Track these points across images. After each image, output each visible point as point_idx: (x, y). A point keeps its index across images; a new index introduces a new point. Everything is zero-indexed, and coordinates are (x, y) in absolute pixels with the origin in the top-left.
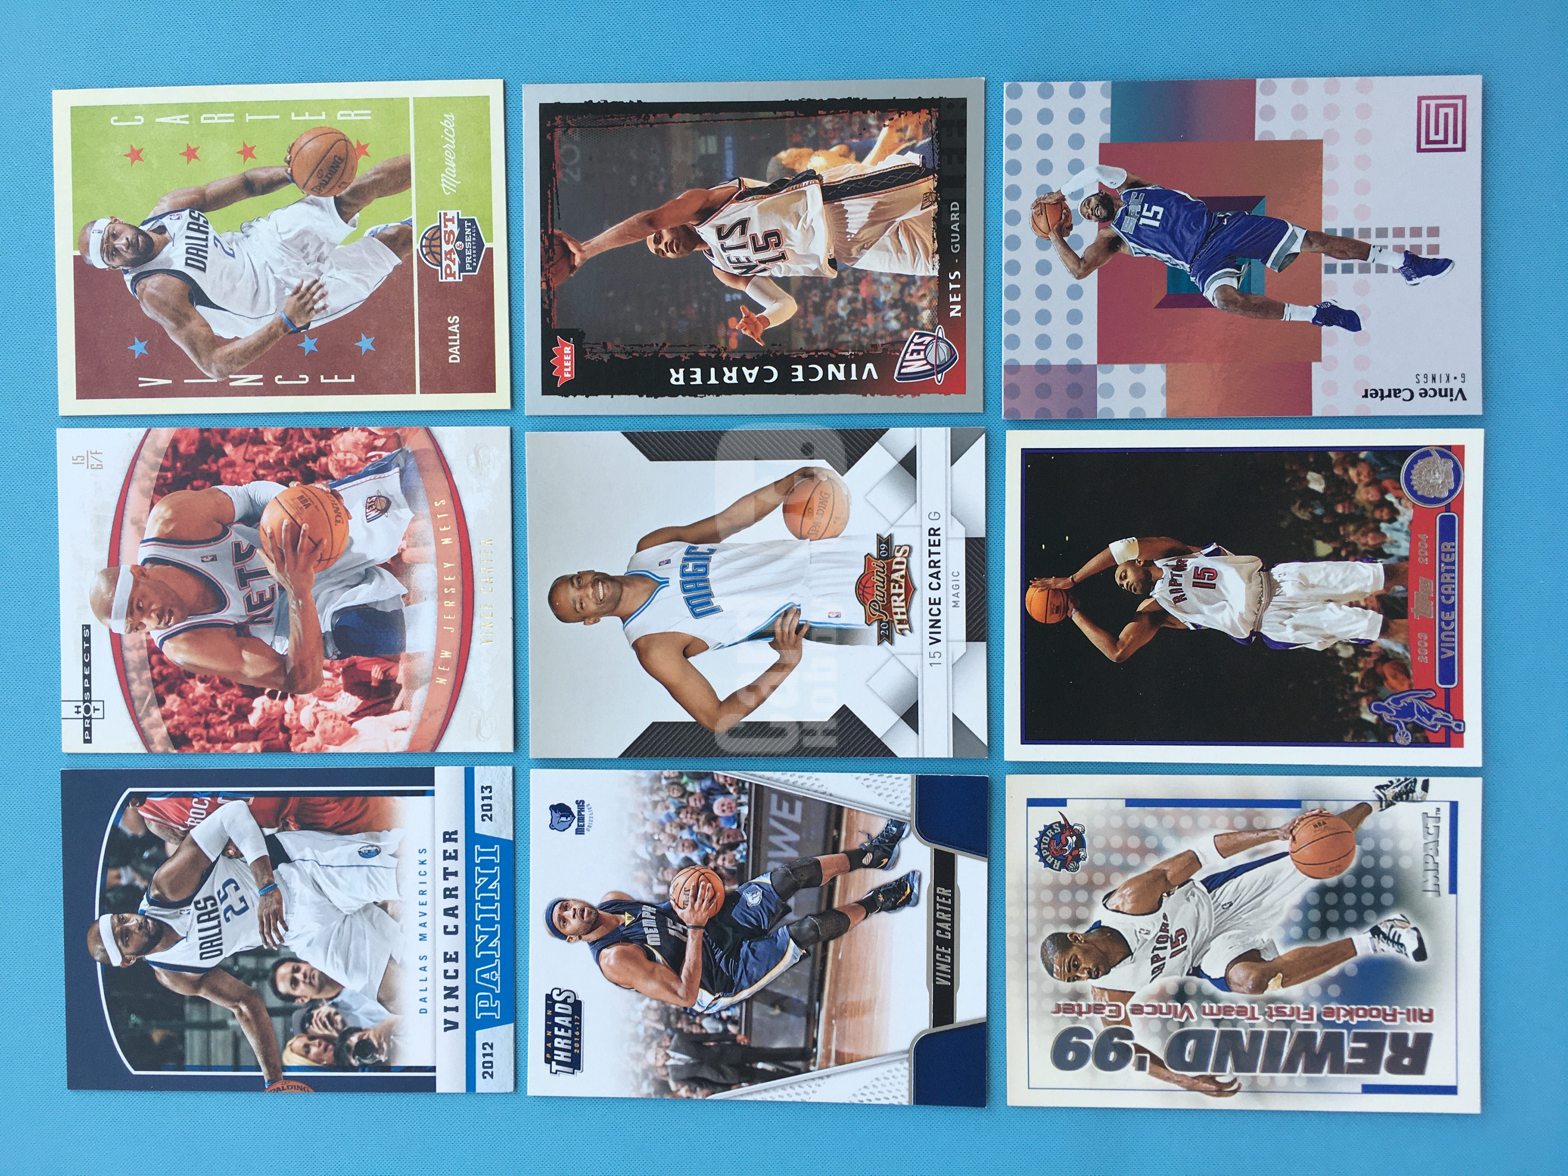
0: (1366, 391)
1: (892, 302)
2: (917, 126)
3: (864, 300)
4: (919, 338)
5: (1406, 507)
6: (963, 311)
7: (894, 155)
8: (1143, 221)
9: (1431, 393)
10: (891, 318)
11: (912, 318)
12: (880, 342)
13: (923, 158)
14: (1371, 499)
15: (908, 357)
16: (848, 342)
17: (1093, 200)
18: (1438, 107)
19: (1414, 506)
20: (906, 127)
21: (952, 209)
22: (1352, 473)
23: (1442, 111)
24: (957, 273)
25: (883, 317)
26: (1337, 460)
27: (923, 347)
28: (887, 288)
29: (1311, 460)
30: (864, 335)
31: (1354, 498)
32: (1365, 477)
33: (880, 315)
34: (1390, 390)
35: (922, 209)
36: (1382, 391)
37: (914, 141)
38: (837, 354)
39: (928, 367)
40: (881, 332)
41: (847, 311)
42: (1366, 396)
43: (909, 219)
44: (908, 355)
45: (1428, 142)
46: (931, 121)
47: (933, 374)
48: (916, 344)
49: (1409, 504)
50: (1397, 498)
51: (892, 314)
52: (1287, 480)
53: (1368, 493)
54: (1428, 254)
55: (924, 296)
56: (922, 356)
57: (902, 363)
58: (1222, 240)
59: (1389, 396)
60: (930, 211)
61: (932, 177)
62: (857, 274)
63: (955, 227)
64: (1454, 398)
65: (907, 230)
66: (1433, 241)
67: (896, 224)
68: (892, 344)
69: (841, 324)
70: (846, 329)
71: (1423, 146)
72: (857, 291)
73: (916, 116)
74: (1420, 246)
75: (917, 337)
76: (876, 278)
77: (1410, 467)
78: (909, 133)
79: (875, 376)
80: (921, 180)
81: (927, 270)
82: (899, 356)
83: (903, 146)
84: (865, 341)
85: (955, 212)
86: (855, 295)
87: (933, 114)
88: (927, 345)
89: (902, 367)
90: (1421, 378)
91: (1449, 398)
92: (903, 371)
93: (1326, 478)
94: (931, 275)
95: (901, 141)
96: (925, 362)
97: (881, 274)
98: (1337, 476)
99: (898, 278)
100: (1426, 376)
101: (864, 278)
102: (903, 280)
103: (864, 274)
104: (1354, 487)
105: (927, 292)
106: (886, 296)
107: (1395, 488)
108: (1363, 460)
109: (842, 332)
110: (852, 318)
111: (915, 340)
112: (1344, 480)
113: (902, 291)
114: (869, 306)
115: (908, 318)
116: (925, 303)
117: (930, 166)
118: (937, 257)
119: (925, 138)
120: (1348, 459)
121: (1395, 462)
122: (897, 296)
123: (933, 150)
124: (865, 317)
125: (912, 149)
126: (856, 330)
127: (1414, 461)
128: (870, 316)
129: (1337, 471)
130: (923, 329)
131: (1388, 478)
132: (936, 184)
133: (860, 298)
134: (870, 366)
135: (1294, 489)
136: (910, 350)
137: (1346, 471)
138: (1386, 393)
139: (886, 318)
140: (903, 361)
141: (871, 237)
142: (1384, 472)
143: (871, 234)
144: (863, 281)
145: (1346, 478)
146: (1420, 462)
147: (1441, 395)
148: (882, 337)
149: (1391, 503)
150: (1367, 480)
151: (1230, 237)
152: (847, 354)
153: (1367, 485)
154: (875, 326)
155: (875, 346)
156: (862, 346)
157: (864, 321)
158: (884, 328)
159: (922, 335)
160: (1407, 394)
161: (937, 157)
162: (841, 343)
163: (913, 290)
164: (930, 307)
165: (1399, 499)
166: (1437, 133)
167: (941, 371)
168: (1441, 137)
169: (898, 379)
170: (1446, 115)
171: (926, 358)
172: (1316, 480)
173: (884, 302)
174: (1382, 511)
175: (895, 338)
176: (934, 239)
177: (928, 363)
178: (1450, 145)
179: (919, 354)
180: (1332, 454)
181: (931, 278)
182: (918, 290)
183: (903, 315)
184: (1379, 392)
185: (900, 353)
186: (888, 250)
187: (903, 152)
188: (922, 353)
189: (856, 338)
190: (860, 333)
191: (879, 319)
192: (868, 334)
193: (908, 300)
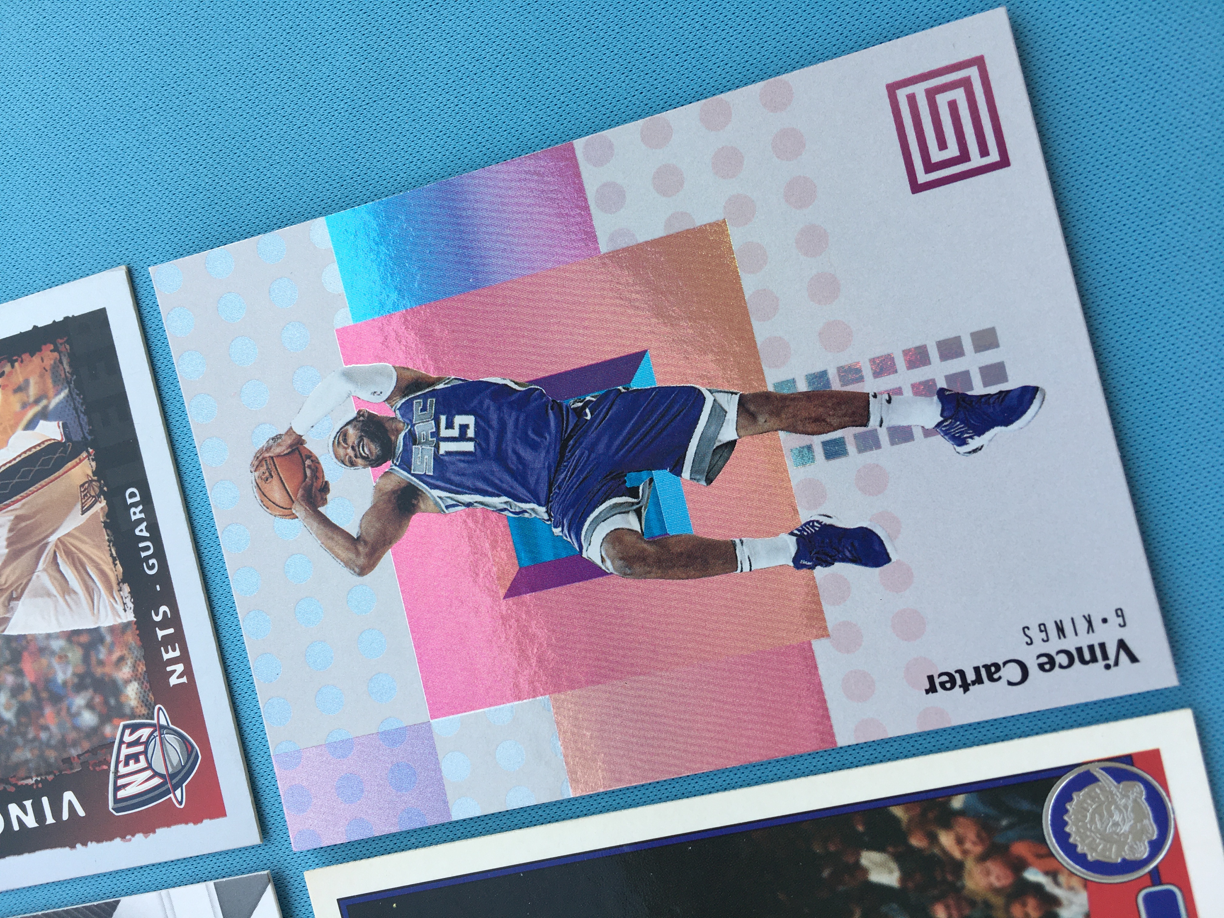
0: (931, 678)
1: (76, 680)
2: (42, 376)
3: (34, 686)
4: (131, 734)
5: (1071, 888)
6: (188, 672)
7: (20, 433)
8: (445, 447)
9: (1063, 659)
10: (80, 707)
11: (112, 702)
12: (74, 752)
13: (65, 426)
14: (997, 884)
15: (122, 770)
16: (27, 762)
17: (351, 431)
18: (931, 94)
19: (1086, 884)
20: (27, 382)
21: (130, 501)
22: (946, 840)
23: (942, 100)
24: (163, 608)
25: (69, 709)
26: (910, 821)
27: (141, 748)
28: (63, 658)
29: (860, 828)
30: (48, 745)
31: (963, 887)
32: (974, 843)
33: (64, 705)
34: (977, 670)
35: (83, 512)
36: (962, 673)
37: (44, 402)
38: (15, 785)
39: (157, 781)
40: (72, 735)
41: (14, 709)
42: (932, 689)
43: (68, 535)
44: (121, 765)
45: (930, 167)
46: (61, 362)
47: (167, 792)
48: (130, 745)
49: (1075, 882)
50: (1047, 873)
51: (80, 701)
52: (826, 874)
53: (988, 873)
54: (986, 385)
55: (121, 659)
56: (143, 764)
57: (115, 782)
58: (592, 448)
59: (979, 680)
60: (95, 515)
61: (84, 454)
62: (14, 645)
63: (141, 531)
64: (1111, 662)
65: (69, 554)
66: (989, 357)
67: (50, 548)
68: (93, 751)
69: (10, 733)
70: (19, 740)
71: (922, 177)
72: (19, 673)
73: (36, 359)
74: (966, 374)
75: (127, 732)
76: (43, 644)
77: (1060, 810)
78: (33, 391)
79: (81, 813)
80: (70, 464)
81: (116, 613)
82: (108, 771)
83: (31, 413)
84: (52, 755)
85: (135, 505)
86: (19, 680)
87: (61, 348)
88: (147, 744)
89: (117, 789)
90: (1034, 632)
91: (1101, 663)
92: (121, 794)
93: (898, 858)
94: (125, 621)
95: (25, 406)
96: (149, 773)
97: (49, 636)
98: (920, 851)
99: (75, 638)
100: (1043, 628)
101: (25, 648)
102: (84, 639)
103: (24, 643)
104: (958, 867)
105: (125, 652)
106: (65, 673)
107: (1039, 856)
108: (961, 813)
109: (15, 747)
110: (23, 720)
111: (127, 739)
112: (934, 856)
113: (86, 659)
114: (44, 695)
115: (106, 703)
116: (126, 672)
117: (77, 437)
118: (126, 588)
119: (58, 393)
120: (931, 815)
121: (1025, 806)
122: (81, 669)
123: (76, 409)
124: (42, 715)
125: (44, 415)
126: (36, 739)
127: (1065, 796)
128: (48, 710)
129: (917, 842)
130: (133, 717)
131: (1021, 838)
132: (94, 464)
133: (27, 683)
134: (69, 796)
135: (841, 888)
136: (122, 758)
137: (933, 839)
138: (971, 676)
139: (74, 709)
140: (117, 777)
141: (18, 579)
142: (1010, 827)
143: (18, 573)
144: (26, 654)
145: (936, 851)
146: (1078, 797)
147: (1083, 662)
148: (75, 744)
149: (1038, 888)
150: (978, 849)
151: (605, 440)
152: (30, 782)
153: (982, 859)
154: (60, 725)
155: (68, 761)
156: (49, 765)
157: (42, 721)
158: (76, 728)
159: (135, 728)
160: (1013, 672)
161: (84, 419)
162: (18, 766)
163: (103, 654)
164: (135, 677)
165: (1053, 874)
166: (942, 145)
167: (179, 785)
168: (953, 151)
169: (117, 810)
170: (953, 106)
171: (149, 767)
172: (881, 865)
173: (65, 683)
174: (1024, 905)
175: (96, 741)
176: (114, 559)
177: (156, 774)
178: (976, 161)
179: (137, 761)
180: (898, 811)
181: (126, 626)
182: (110, 652)
183: (98, 700)
184: (957, 676)
185: (109, 766)
186: (49, 595)
187: (31, 425)
188: (142, 758)
189: (36, 752)
190: (41, 742)
191: (64, 713)
192: (53, 742)
193: (99, 671)
